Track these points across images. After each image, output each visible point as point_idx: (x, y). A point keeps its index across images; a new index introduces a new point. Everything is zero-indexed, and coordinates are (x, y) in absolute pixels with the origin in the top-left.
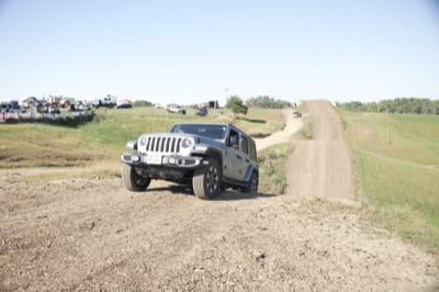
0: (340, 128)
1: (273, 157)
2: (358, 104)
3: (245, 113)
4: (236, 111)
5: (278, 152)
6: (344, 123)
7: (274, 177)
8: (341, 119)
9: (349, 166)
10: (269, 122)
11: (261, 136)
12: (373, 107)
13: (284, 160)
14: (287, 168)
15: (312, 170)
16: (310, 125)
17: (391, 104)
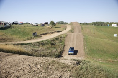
0: (81, 29)
1: (61, 37)
2: (86, 23)
3: (55, 25)
4: (52, 25)
5: (63, 36)
7: (61, 43)
8: (82, 27)
9: (82, 40)
10: (62, 28)
11: (59, 32)
12: (90, 24)
13: (64, 38)
14: (65, 41)
15: (72, 41)
16: (73, 29)
17: (95, 23)
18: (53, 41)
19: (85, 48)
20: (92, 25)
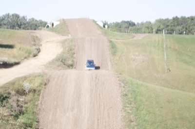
0: (108, 53)
1: (21, 92)
2: (131, 24)
5: (27, 85)
7: (22, 120)
8: (111, 42)
9: (118, 101)
10: (18, 46)
11: (6, 65)
12: (148, 28)
13: (36, 96)
14: (40, 107)
15: (73, 108)
16: (71, 50)
17: (168, 24)
20: (158, 31)
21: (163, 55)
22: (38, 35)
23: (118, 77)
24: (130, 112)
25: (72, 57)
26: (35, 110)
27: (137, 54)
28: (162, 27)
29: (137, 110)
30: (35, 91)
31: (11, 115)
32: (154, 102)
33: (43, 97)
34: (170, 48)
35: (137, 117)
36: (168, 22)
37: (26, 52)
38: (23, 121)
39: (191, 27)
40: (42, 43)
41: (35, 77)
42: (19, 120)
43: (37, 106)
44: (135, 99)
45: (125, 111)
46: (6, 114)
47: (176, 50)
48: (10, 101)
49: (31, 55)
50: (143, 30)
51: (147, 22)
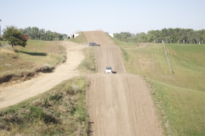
0: (122, 59)
1: (71, 92)
3: (24, 45)
4: (13, 43)
5: (75, 87)
6: (125, 54)
8: (123, 50)
9: (149, 99)
10: (49, 54)
12: (143, 38)
13: (83, 96)
14: (87, 104)
15: (114, 105)
16: (92, 57)
17: (159, 34)
18: (47, 105)
19: (165, 129)
20: (151, 41)
21: (166, 60)
22: (63, 45)
23: (145, 79)
24: (161, 107)
25: (94, 62)
26: (84, 107)
27: (145, 59)
28: (154, 37)
29: (166, 106)
30: (81, 91)
31: (68, 111)
32: (177, 100)
33: (88, 96)
34: (170, 54)
35: (167, 112)
36: (158, 33)
37: (57, 59)
38: (78, 116)
39: (177, 37)
40: (66, 51)
41: (79, 80)
42: (75, 115)
43: (85, 103)
44: (162, 97)
45: (156, 107)
46: (64, 111)
47: (175, 56)
48: (64, 99)
49: (61, 62)
50: (139, 40)
51: (142, 33)
